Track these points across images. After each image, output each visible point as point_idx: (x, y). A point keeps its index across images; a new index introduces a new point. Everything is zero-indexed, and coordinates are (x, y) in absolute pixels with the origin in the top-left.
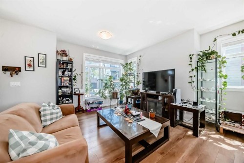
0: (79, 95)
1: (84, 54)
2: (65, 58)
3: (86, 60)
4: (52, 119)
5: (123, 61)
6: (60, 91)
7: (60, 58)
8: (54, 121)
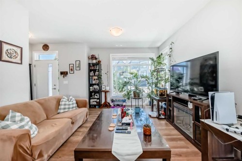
0: (106, 92)
1: (111, 55)
2: (94, 61)
3: (113, 60)
4: (65, 109)
5: (154, 54)
6: (91, 88)
7: (91, 62)
8: (66, 110)
